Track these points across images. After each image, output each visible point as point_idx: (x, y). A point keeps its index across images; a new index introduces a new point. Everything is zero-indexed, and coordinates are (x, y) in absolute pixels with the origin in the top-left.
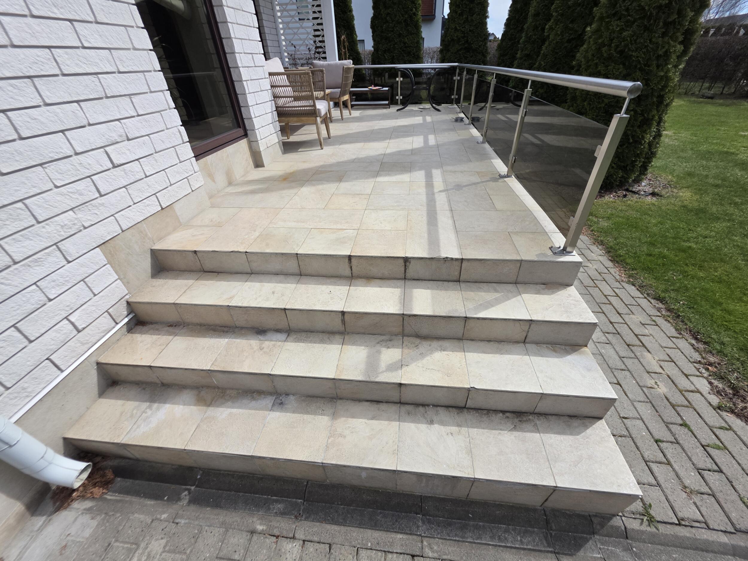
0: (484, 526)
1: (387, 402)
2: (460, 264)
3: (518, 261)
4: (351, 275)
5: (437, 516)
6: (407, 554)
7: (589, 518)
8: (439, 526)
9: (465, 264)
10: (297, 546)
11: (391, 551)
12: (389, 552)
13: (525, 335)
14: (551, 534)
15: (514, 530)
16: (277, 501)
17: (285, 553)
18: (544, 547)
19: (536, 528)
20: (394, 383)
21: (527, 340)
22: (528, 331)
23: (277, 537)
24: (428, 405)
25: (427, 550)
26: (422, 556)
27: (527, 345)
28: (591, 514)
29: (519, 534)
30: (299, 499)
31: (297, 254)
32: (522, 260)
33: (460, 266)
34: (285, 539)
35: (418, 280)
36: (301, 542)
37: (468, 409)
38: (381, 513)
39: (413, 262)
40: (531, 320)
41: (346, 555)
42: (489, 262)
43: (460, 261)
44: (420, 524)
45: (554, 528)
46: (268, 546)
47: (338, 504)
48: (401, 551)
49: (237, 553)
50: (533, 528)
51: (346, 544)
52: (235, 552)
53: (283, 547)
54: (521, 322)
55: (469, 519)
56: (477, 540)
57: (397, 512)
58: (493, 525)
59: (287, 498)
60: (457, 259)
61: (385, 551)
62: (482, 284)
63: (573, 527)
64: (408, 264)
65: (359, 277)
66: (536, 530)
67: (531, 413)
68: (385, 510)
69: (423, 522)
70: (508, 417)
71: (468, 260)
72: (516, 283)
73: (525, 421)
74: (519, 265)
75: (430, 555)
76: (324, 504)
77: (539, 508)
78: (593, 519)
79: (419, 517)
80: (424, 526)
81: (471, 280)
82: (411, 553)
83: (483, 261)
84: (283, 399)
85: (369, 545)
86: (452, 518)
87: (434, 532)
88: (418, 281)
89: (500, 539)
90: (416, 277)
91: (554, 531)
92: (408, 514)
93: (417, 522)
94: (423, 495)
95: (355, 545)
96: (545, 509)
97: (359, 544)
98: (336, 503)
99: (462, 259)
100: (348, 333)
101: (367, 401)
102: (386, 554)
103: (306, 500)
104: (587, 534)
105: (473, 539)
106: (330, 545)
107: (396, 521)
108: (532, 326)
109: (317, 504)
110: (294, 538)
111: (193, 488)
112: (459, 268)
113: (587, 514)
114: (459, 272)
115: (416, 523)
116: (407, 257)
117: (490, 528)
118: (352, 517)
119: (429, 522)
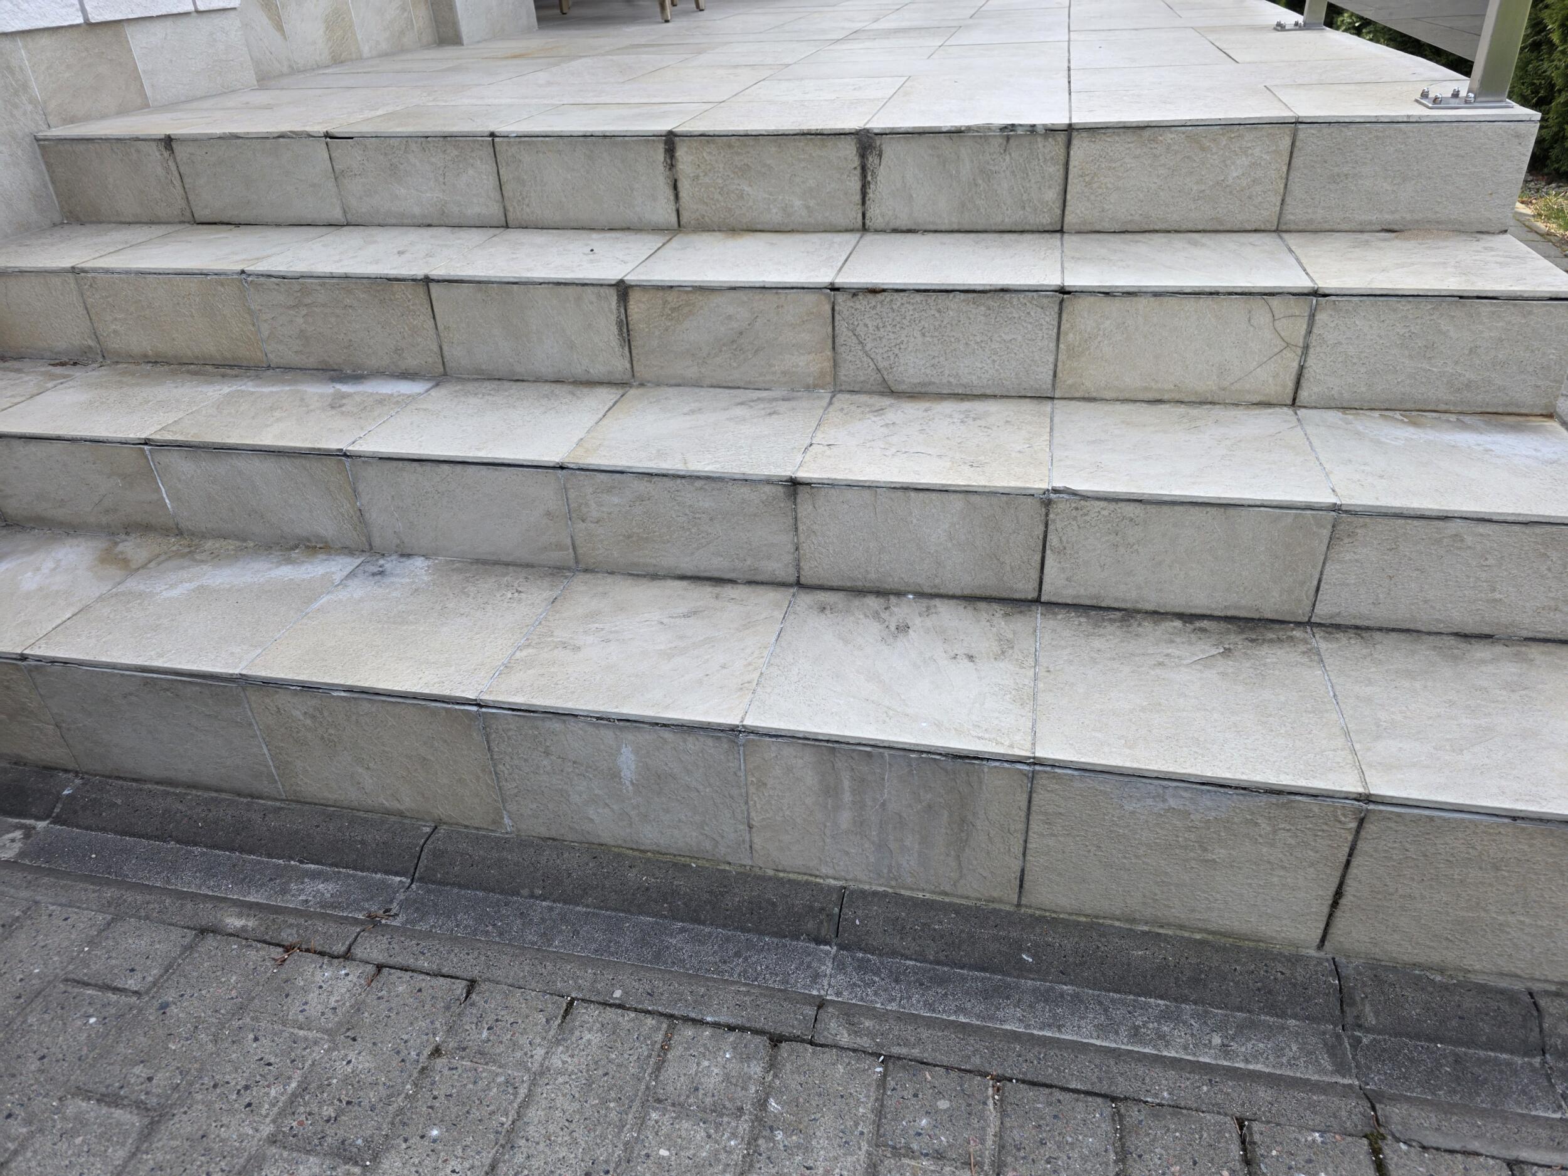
0: (1076, 997)
1: (750, 583)
2: (1063, 151)
3: (1282, 123)
4: (674, 219)
5: (894, 953)
6: (756, 1032)
7: (1527, 999)
8: (897, 981)
9: (1081, 149)
10: (350, 978)
11: (693, 1015)
12: (686, 1019)
13: (1295, 365)
14: (1356, 1043)
15: (1202, 1017)
16: (314, 876)
17: (305, 990)
18: (1322, 1071)
19: (1295, 1016)
20: (769, 481)
21: (1304, 394)
22: (1306, 348)
23: (288, 949)
24: (899, 594)
25: (833, 1025)
26: (811, 1043)
27: (1302, 412)
28: (1536, 987)
29: (1220, 1027)
30: (397, 874)
31: (492, 135)
32: (1298, 122)
33: (1062, 158)
34: (316, 957)
35: (909, 231)
36: (371, 969)
37: (1051, 604)
38: (682, 930)
39: (891, 149)
40: (1315, 293)
41: (525, 1010)
42: (1169, 136)
43: (1062, 138)
44: (828, 968)
45: (1371, 1020)
46: (251, 965)
47: (532, 896)
48: (732, 1021)
49: (138, 975)
50: (1283, 1015)
51: (534, 985)
52: (132, 970)
53: (301, 974)
54: (1275, 302)
55: (1023, 970)
56: (1041, 1029)
57: (744, 930)
58: (1117, 996)
59: (355, 869)
60: (1051, 131)
61: (671, 1016)
62: (1147, 235)
63: (1454, 1023)
64: (872, 160)
65: (704, 227)
66: (1292, 1022)
67: (1299, 624)
68: (703, 923)
69: (840, 967)
70: (1203, 630)
71: (1094, 130)
72: (1277, 231)
73: (1271, 641)
74: (1287, 141)
75: (845, 1039)
76: (480, 894)
77: (1312, 952)
78: (1542, 1003)
79: (827, 953)
80: (840, 977)
81: (1106, 226)
82: (770, 1027)
83: (1147, 133)
84: (386, 566)
85: (618, 994)
86: (954, 964)
87: (876, 994)
88: (909, 236)
89: (1135, 1034)
90: (903, 222)
91: (1368, 1030)
92: (787, 941)
93: (815, 965)
94: (852, 885)
95: (564, 992)
96: (1341, 960)
97: (580, 988)
98: (525, 892)
99: (1070, 130)
100: (642, 385)
101: (682, 578)
102: (671, 1028)
103: (421, 879)
104: (1512, 1053)
105: (1028, 1026)
106: (472, 984)
107: (738, 954)
108: (1321, 317)
109: (456, 890)
110: (347, 956)
111: (41, 825)
112: (1055, 170)
113: (1518, 986)
114: (1058, 188)
115: (809, 967)
116: (867, 131)
117: (1100, 1003)
118: (576, 933)
119: (862, 967)
